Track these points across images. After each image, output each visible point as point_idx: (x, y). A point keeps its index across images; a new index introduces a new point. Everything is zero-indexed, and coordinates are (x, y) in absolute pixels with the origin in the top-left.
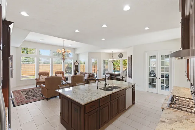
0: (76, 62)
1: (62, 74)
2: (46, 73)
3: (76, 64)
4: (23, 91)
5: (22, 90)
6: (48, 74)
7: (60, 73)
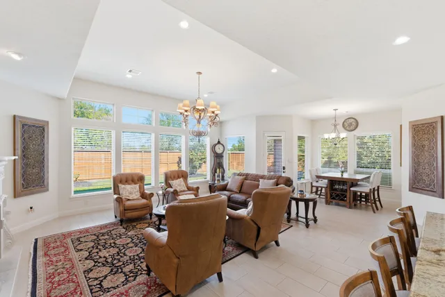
0: (219, 142)
1: (181, 179)
2: (136, 178)
3: (219, 149)
4: (78, 239)
5: (75, 232)
6: (141, 179)
7: (179, 177)
